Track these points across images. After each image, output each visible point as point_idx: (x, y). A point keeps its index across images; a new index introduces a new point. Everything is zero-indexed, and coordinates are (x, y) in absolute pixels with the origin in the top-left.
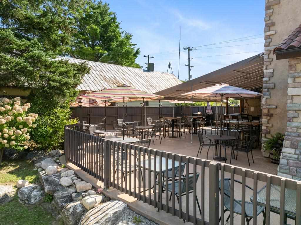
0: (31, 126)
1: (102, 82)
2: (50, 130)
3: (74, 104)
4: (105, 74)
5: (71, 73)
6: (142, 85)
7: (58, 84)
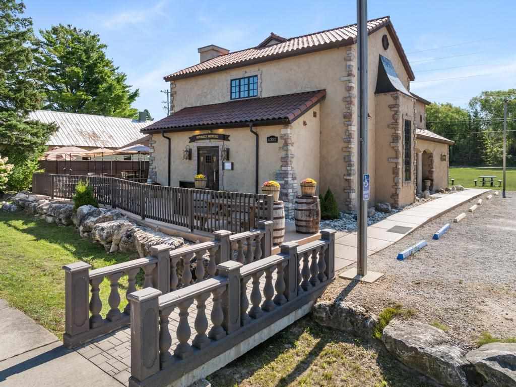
0: (8, 172)
1: (76, 136)
2: (22, 177)
3: (43, 159)
4: (82, 127)
5: (40, 134)
6: (125, 139)
7: (29, 144)
